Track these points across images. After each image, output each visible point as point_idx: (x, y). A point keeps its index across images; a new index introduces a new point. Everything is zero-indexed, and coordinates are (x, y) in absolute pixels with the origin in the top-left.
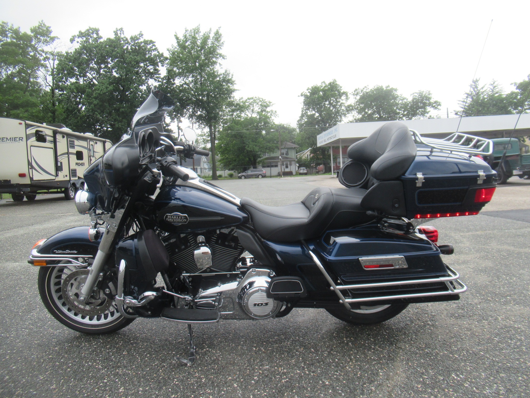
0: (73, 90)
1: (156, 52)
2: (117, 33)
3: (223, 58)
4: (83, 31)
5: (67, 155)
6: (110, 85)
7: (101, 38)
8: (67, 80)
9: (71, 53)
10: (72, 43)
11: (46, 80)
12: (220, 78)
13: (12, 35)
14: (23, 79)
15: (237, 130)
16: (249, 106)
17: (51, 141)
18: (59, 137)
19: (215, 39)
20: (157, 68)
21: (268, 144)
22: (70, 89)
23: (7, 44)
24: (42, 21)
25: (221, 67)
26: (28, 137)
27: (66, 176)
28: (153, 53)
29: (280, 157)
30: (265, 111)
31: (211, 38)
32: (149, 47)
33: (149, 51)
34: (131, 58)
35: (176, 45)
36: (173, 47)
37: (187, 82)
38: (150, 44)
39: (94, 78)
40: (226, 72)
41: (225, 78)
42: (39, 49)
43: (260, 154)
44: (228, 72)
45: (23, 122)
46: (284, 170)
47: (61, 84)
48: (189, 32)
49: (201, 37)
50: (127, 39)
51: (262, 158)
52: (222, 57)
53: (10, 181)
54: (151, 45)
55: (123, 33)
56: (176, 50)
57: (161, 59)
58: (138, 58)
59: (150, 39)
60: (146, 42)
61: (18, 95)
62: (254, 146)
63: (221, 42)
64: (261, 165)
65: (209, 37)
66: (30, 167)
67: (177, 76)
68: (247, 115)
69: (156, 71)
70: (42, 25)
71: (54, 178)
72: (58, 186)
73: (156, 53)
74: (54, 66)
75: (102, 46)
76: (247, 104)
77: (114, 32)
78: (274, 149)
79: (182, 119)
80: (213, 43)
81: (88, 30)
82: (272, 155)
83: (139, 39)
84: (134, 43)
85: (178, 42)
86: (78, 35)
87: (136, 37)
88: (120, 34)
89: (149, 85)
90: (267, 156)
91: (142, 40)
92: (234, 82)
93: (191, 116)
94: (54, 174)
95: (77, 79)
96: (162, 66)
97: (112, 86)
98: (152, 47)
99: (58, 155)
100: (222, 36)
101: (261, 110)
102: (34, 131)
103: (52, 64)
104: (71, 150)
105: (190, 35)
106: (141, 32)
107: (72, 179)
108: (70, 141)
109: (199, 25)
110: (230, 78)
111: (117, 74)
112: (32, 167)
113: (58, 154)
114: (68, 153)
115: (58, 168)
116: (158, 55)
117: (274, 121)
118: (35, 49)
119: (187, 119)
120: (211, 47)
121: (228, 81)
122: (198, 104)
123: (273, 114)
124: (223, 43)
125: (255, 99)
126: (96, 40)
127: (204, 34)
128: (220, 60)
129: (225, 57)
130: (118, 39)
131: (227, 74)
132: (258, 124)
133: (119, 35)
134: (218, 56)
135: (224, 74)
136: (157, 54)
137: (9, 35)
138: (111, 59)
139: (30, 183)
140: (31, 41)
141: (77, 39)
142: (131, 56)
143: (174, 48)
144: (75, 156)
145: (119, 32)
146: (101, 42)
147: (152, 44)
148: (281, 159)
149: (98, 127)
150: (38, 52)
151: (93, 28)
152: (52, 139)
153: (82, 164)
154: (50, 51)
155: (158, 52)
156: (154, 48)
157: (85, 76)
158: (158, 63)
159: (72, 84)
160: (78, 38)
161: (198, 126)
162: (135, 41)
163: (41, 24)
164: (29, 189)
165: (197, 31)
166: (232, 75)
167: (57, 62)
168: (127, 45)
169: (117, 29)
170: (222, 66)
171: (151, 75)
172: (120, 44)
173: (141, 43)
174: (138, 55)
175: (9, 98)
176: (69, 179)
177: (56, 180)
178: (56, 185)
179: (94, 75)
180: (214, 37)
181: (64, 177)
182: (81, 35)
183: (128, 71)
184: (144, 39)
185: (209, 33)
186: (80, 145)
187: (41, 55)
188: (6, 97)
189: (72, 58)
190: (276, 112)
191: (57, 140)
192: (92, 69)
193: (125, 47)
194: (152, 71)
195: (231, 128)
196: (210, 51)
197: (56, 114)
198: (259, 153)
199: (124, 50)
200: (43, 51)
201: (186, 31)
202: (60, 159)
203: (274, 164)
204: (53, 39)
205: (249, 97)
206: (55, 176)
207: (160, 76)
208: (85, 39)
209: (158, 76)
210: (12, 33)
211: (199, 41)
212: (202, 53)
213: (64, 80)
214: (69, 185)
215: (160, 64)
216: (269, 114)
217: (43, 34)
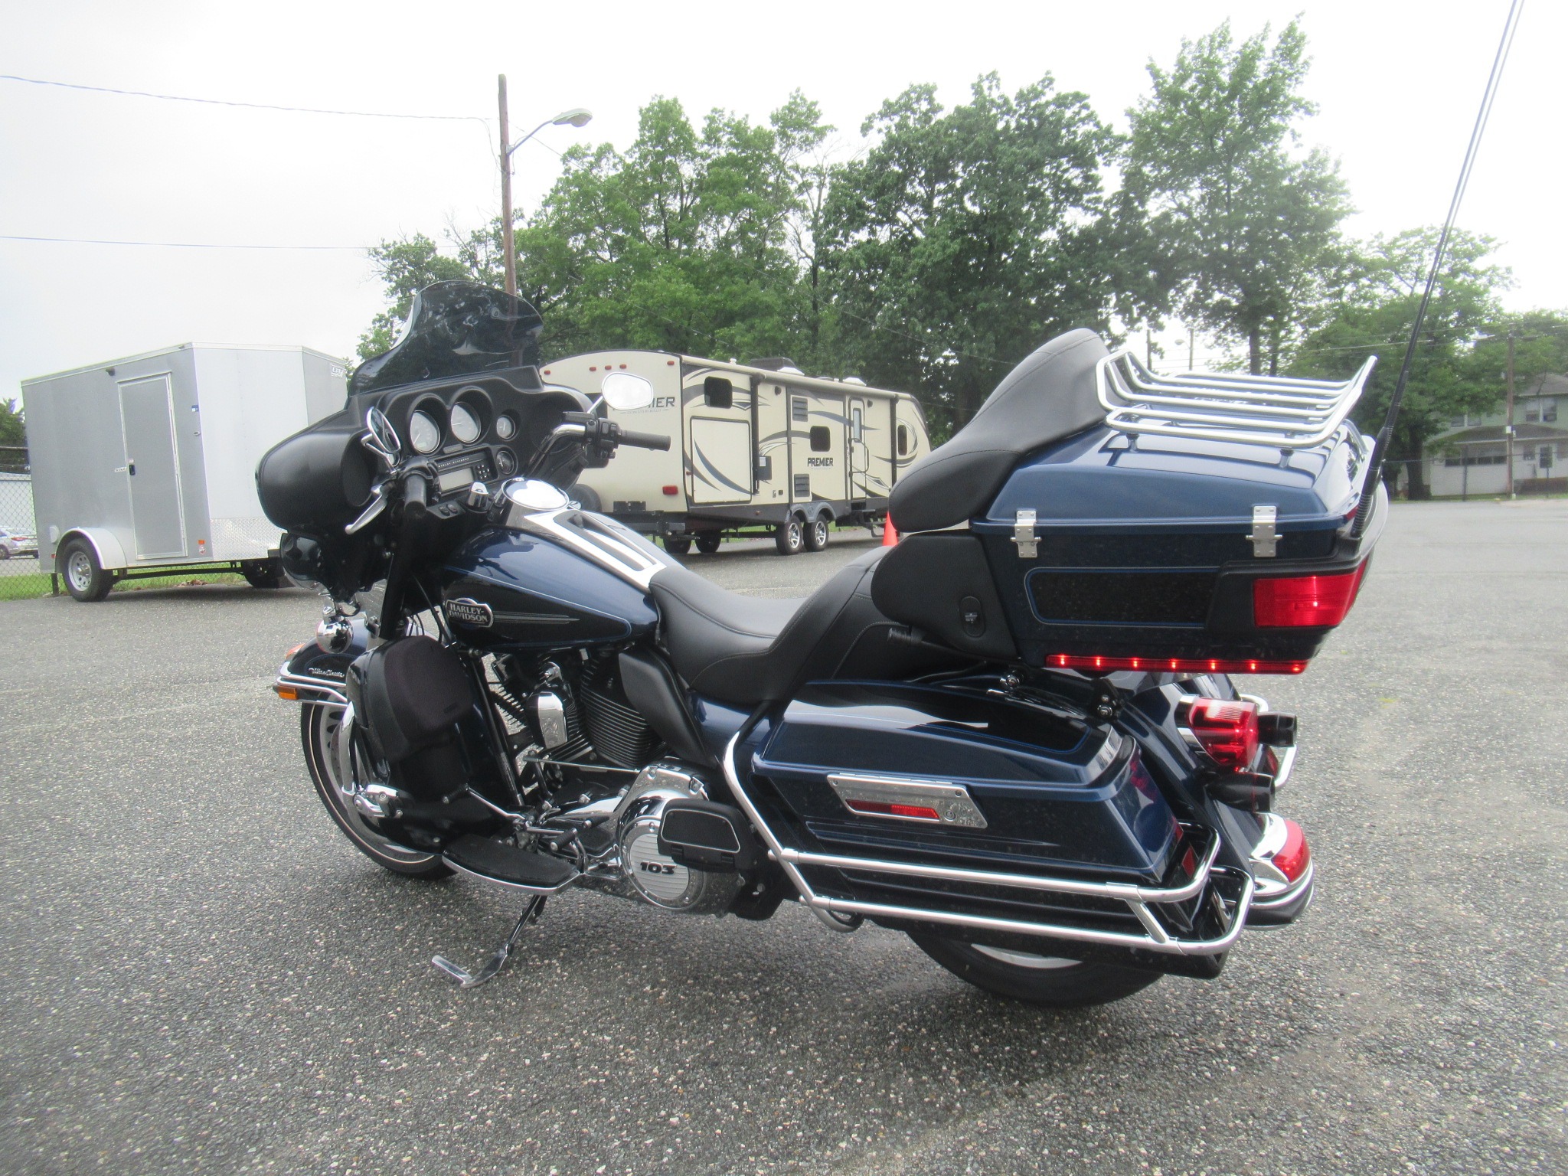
0: (858, 262)
1: (1091, 123)
2: (981, 87)
3: (1308, 112)
4: (893, 100)
5: (785, 439)
6: (952, 240)
7: (940, 108)
8: (846, 236)
9: (861, 163)
10: (864, 135)
11: (799, 242)
12: (1292, 180)
13: (729, 140)
14: (748, 246)
15: (1351, 344)
16: (1404, 259)
17: (744, 404)
18: (765, 392)
19: (1281, 55)
20: (1093, 172)
21: (1470, 385)
22: (851, 260)
23: (719, 163)
24: (798, 91)
25: (1296, 143)
26: (686, 396)
27: (781, 492)
28: (1082, 129)
29: (1508, 430)
30: (1466, 271)
31: (1268, 53)
32: (1068, 114)
33: (1068, 126)
34: (1014, 153)
35: (1150, 93)
36: (1141, 104)
37: (1185, 201)
38: (1072, 104)
39: (916, 223)
40: (1313, 157)
41: (1311, 175)
42: (789, 163)
43: (1437, 421)
44: (1321, 155)
45: (676, 360)
46: (1535, 472)
47: (831, 248)
48: (1193, 48)
49: (1234, 55)
50: (1006, 102)
51: (1441, 436)
52: (1302, 111)
53: (644, 503)
54: (1076, 108)
55: (998, 86)
56: (1152, 109)
57: (1102, 143)
58: (1034, 152)
59: (1072, 91)
60: (1062, 102)
61: (735, 288)
62: (1415, 395)
63: (1301, 60)
64: (1439, 455)
65: (1261, 50)
66: (687, 470)
67: (1152, 189)
68: (1396, 291)
69: (1090, 182)
70: (798, 100)
71: (747, 497)
72: (758, 518)
73: (1090, 127)
74: (819, 204)
75: (938, 131)
76: (1396, 252)
77: (973, 86)
78: (1492, 402)
79: (1163, 318)
80: (1273, 70)
81: (907, 94)
82: (1488, 421)
83: (1042, 93)
84: (1026, 110)
85: (1157, 85)
86: (880, 113)
87: (1033, 90)
88: (990, 88)
89: (1067, 225)
90: (1467, 424)
91: (1050, 95)
92: (1341, 185)
93: (1191, 310)
94: (748, 489)
95: (873, 232)
96: (1105, 164)
97: (958, 241)
98: (1078, 113)
99: (760, 439)
100: (1306, 40)
101: (1451, 269)
102: (700, 380)
103: (816, 198)
104: (797, 426)
105: (1195, 58)
106: (1048, 73)
107: (795, 500)
108: (795, 401)
109: (1228, 19)
110: (1328, 172)
111: (974, 204)
112: (693, 471)
113: (761, 437)
114: (788, 434)
115: (760, 473)
116: (1095, 134)
117: (1501, 304)
118: (780, 166)
119: (1178, 319)
120: (1268, 82)
121: (1321, 186)
122: (1218, 269)
123: (1496, 279)
124: (1306, 63)
125: (1429, 233)
126: (926, 117)
127: (1245, 46)
128: (1296, 121)
129: (1315, 109)
130: (982, 104)
131: (1319, 162)
132: (1436, 317)
133: (986, 92)
134: (1290, 108)
135: (1305, 164)
136: (1095, 129)
137: (725, 139)
138: (961, 165)
139: (685, 509)
140: (770, 146)
141: (878, 124)
142: (1014, 148)
143: (1145, 105)
144: (808, 441)
145: (985, 85)
146: (939, 123)
147: (1078, 105)
148: (1510, 436)
149: (922, 358)
150: (785, 173)
151: (920, 87)
152: (746, 398)
153: (827, 462)
154: (813, 166)
155: (1097, 125)
156: (1084, 113)
157: (893, 221)
158: (1093, 156)
159: (859, 246)
160: (881, 119)
161: (1213, 339)
162: (1028, 101)
163: (795, 98)
164: (684, 524)
165: (1222, 39)
166: (1337, 164)
167: (826, 192)
168: (1006, 118)
169: (980, 76)
170: (1299, 140)
171: (1073, 195)
172: (988, 119)
173: (1048, 104)
174: (1035, 143)
175: (716, 297)
176: (786, 501)
177: (752, 503)
178: (752, 516)
179: (915, 217)
180: (1278, 48)
181: (774, 496)
182: (889, 110)
183: (1005, 194)
184: (1056, 91)
185: (1263, 39)
186: (821, 412)
187: (792, 179)
188: (709, 296)
189: (863, 177)
190: (1509, 270)
191: (759, 399)
192: (912, 200)
193: (1000, 126)
194: (1077, 182)
195: (1332, 338)
196: (1261, 97)
197: (820, 329)
198: (1432, 417)
199: (997, 135)
200: (796, 169)
201: (1184, 46)
202: (765, 449)
203: (1492, 454)
204: (821, 133)
205: (1408, 229)
206: (750, 493)
207: (1100, 194)
208: (897, 119)
209: (1094, 195)
210: (731, 133)
211: (1227, 70)
212: (1232, 107)
213: (839, 238)
214: (788, 516)
215: (1099, 159)
216: (1482, 281)
217: (799, 126)
